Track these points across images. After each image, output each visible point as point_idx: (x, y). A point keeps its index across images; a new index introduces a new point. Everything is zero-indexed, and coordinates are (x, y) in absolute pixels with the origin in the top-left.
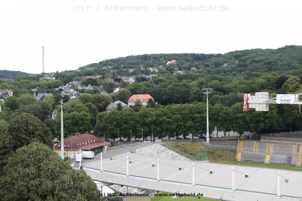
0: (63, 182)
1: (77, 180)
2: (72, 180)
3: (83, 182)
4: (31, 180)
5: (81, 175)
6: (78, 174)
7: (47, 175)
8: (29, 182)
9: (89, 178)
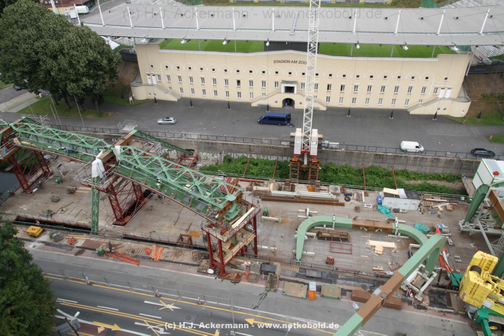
0: (69, 41)
1: (83, 37)
2: (78, 37)
3: (90, 38)
4: (34, 41)
5: (86, 32)
6: (83, 31)
7: (50, 36)
8: (33, 44)
9: (95, 34)
